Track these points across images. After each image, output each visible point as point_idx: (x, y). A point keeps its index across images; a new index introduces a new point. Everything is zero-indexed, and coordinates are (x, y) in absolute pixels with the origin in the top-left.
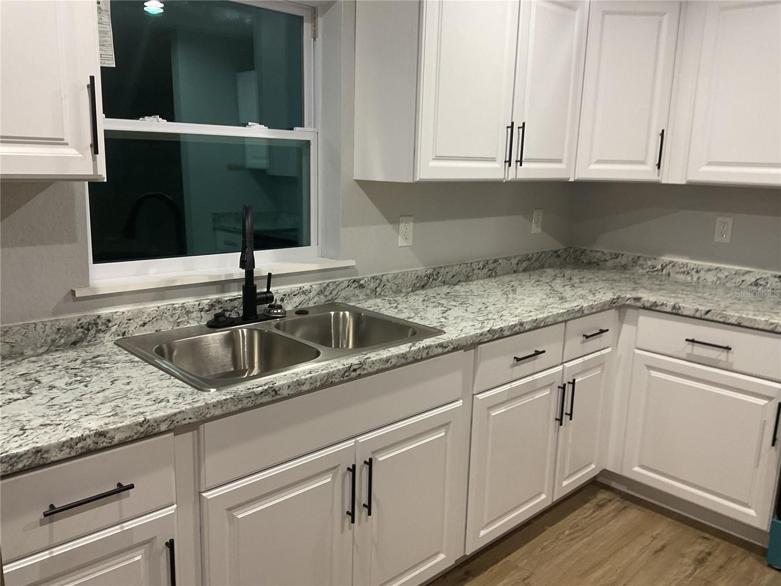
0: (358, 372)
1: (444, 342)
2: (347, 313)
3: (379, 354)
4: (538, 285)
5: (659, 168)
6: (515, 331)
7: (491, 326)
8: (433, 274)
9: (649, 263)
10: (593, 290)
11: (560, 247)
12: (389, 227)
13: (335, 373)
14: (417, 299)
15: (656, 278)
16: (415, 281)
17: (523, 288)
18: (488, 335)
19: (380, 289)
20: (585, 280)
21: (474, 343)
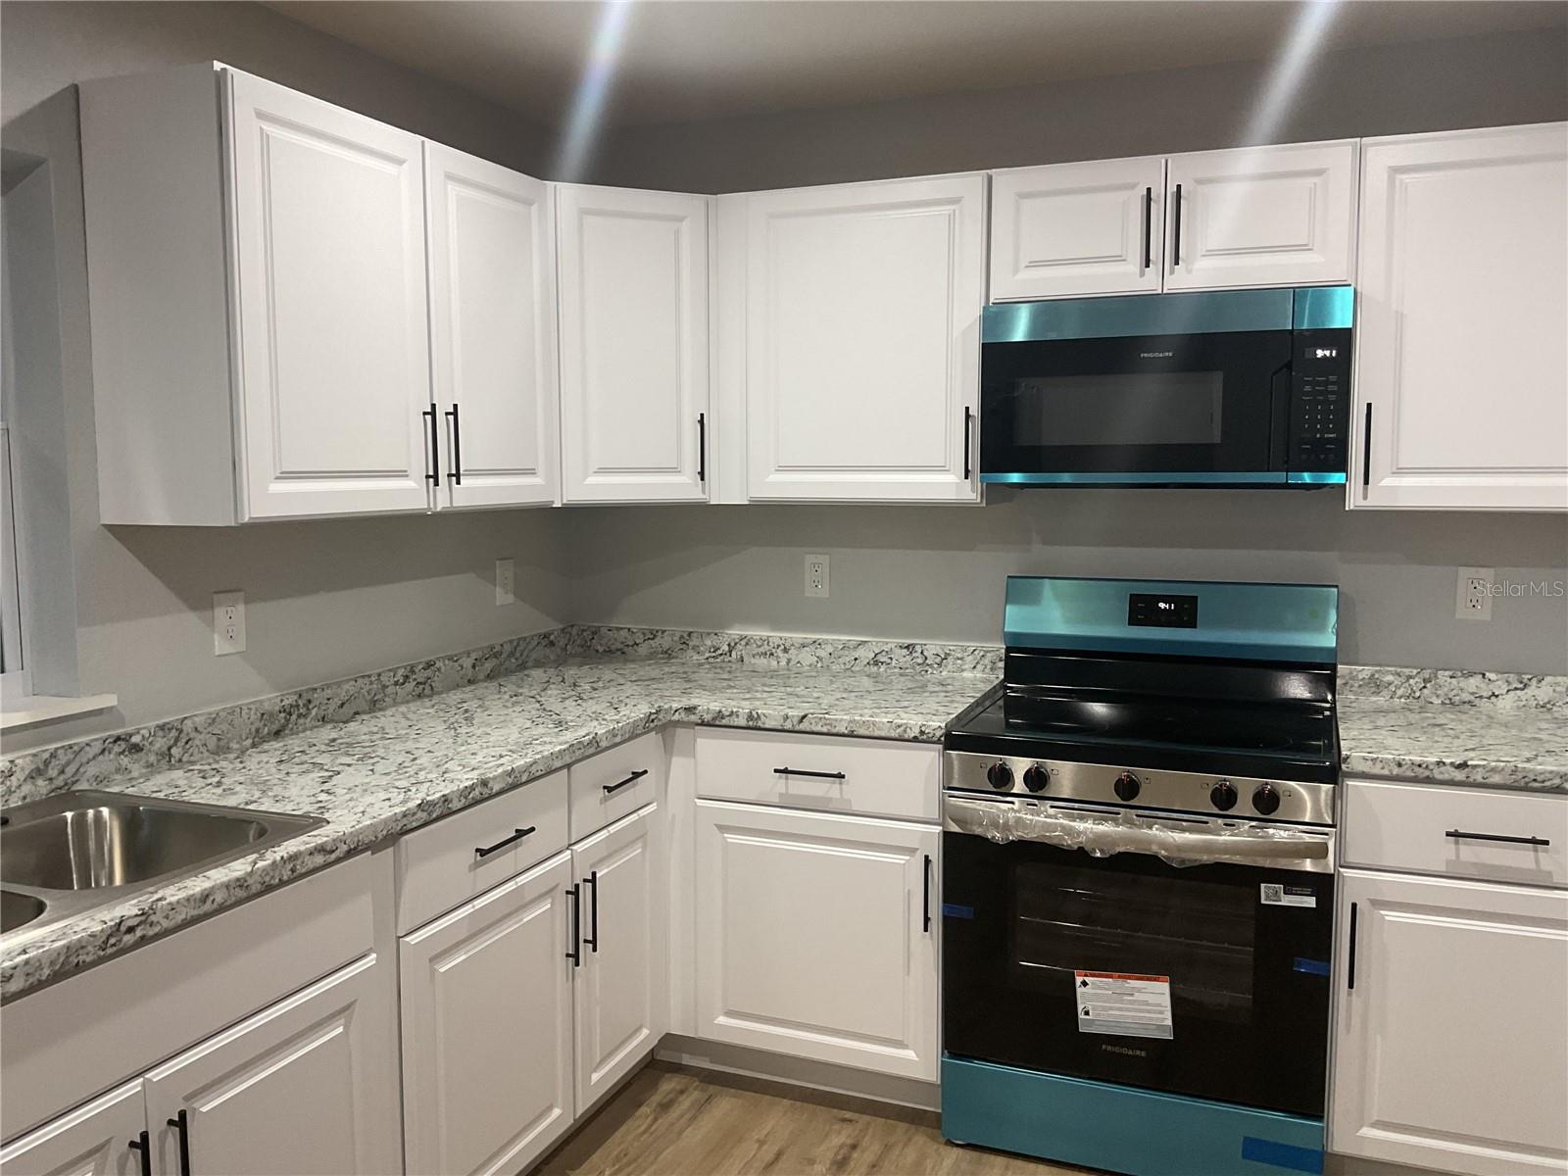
0: (139, 933)
1: (326, 842)
2: (105, 811)
3: (186, 887)
4: (514, 704)
5: (702, 479)
6: (473, 798)
7: (425, 796)
8: (298, 706)
9: (708, 643)
10: (615, 701)
11: (553, 626)
12: (191, 618)
13: (84, 944)
14: (265, 760)
15: (721, 668)
16: (258, 724)
17: (486, 713)
18: (420, 814)
19: (180, 749)
20: (600, 684)
21: (392, 833)
